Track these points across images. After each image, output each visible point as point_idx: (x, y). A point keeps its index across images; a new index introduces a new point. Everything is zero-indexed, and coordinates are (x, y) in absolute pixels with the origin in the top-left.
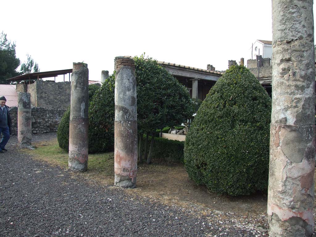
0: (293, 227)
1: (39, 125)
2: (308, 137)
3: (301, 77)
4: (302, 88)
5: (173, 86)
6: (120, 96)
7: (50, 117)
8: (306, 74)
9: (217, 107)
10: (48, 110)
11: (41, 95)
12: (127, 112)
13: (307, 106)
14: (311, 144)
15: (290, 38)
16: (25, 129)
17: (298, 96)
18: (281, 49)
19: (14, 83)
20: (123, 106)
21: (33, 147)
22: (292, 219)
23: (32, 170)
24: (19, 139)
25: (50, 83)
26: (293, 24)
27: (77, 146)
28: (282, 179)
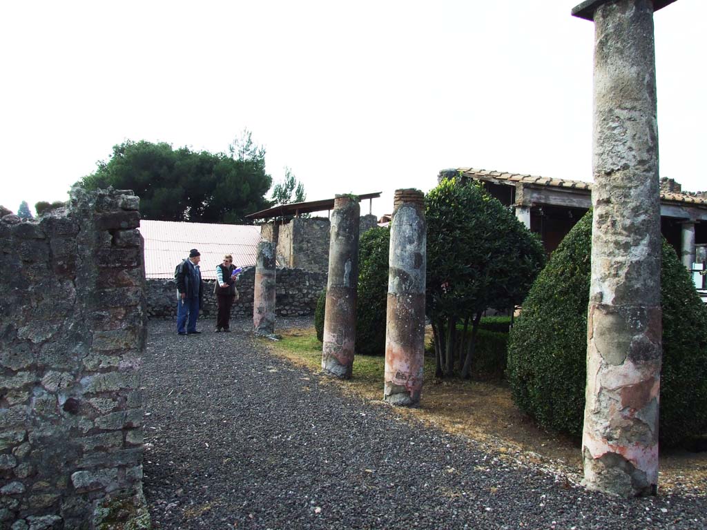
0: (610, 470)
1: (291, 300)
2: (636, 324)
3: (625, 228)
4: (626, 247)
5: (508, 233)
6: (396, 251)
7: (310, 287)
8: (632, 224)
9: (561, 275)
10: (308, 274)
11: (301, 245)
12: (406, 279)
13: (634, 275)
14: (641, 336)
15: (609, 167)
16: (265, 304)
17: (620, 259)
18: (597, 184)
19: (260, 221)
20: (401, 268)
21: (276, 337)
22: (607, 455)
23: (265, 367)
24: (255, 321)
25: (318, 222)
26: (614, 145)
27: (336, 335)
28: (596, 389)
